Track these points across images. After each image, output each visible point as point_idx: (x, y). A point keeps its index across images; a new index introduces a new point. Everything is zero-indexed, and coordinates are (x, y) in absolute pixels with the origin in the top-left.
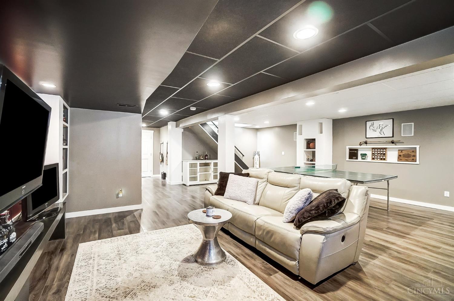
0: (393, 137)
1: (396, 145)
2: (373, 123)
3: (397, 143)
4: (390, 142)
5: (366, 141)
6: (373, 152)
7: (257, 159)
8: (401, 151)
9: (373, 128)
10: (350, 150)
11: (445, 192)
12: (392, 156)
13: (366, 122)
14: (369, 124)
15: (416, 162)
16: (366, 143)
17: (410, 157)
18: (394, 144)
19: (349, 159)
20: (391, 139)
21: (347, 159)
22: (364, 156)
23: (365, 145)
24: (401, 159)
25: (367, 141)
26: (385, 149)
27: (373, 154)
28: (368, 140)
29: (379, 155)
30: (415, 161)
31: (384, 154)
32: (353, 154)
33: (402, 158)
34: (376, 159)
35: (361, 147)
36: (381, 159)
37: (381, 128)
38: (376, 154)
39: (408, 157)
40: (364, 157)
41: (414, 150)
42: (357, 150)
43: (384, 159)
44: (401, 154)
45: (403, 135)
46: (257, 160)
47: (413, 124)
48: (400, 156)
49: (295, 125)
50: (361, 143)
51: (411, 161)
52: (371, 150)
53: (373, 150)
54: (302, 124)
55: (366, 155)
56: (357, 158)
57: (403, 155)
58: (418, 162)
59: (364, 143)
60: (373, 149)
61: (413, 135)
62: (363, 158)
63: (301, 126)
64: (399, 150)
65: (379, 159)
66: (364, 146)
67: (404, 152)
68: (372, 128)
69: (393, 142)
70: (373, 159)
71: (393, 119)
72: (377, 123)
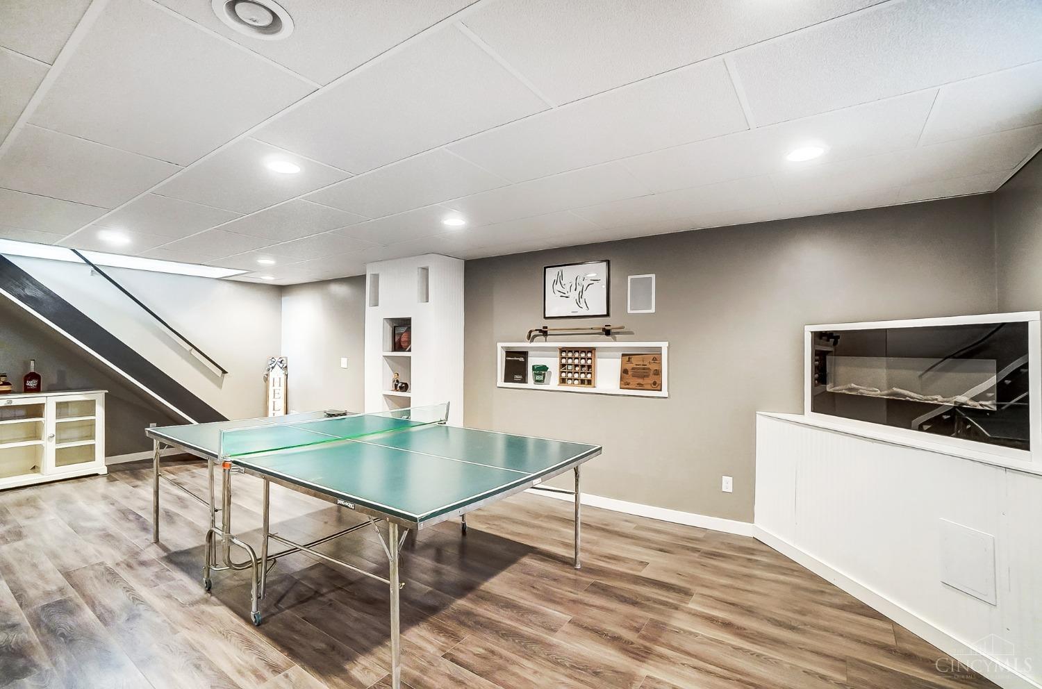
0: (608, 315)
1: (615, 340)
2: (560, 273)
3: (618, 333)
4: (601, 331)
5: (544, 328)
6: (564, 361)
7: (277, 380)
8: (627, 356)
9: (561, 289)
10: (509, 353)
11: (725, 478)
12: (608, 373)
13: (545, 268)
14: (552, 274)
15: (661, 390)
16: (544, 332)
17: (648, 376)
18: (609, 338)
19: (506, 380)
20: (601, 323)
21: (501, 382)
22: (541, 370)
23: (543, 338)
24: (628, 381)
25: (546, 328)
26: (591, 352)
27: (563, 365)
28: (551, 325)
29: (577, 369)
30: (659, 388)
31: (589, 367)
32: (516, 366)
33: (629, 378)
34: (570, 382)
35: (534, 344)
36: (582, 382)
37: (579, 289)
38: (570, 367)
39: (643, 377)
40: (541, 375)
41: (656, 356)
42: (524, 354)
43: (589, 382)
44: (629, 367)
45: (631, 309)
46: (277, 384)
47: (653, 276)
48: (625, 371)
49: (362, 278)
50: (531, 332)
51: (649, 387)
52: (558, 353)
53: (564, 354)
54: (376, 273)
55: (545, 368)
56: (524, 381)
57: (633, 369)
58: (664, 393)
59: (537, 333)
60: (562, 350)
61: (653, 310)
62: (538, 378)
63: (376, 277)
64: (623, 355)
65: (576, 382)
66: (539, 343)
67: (636, 361)
68: (558, 287)
69: (607, 332)
70: (563, 381)
71: (608, 262)
72: (570, 273)
